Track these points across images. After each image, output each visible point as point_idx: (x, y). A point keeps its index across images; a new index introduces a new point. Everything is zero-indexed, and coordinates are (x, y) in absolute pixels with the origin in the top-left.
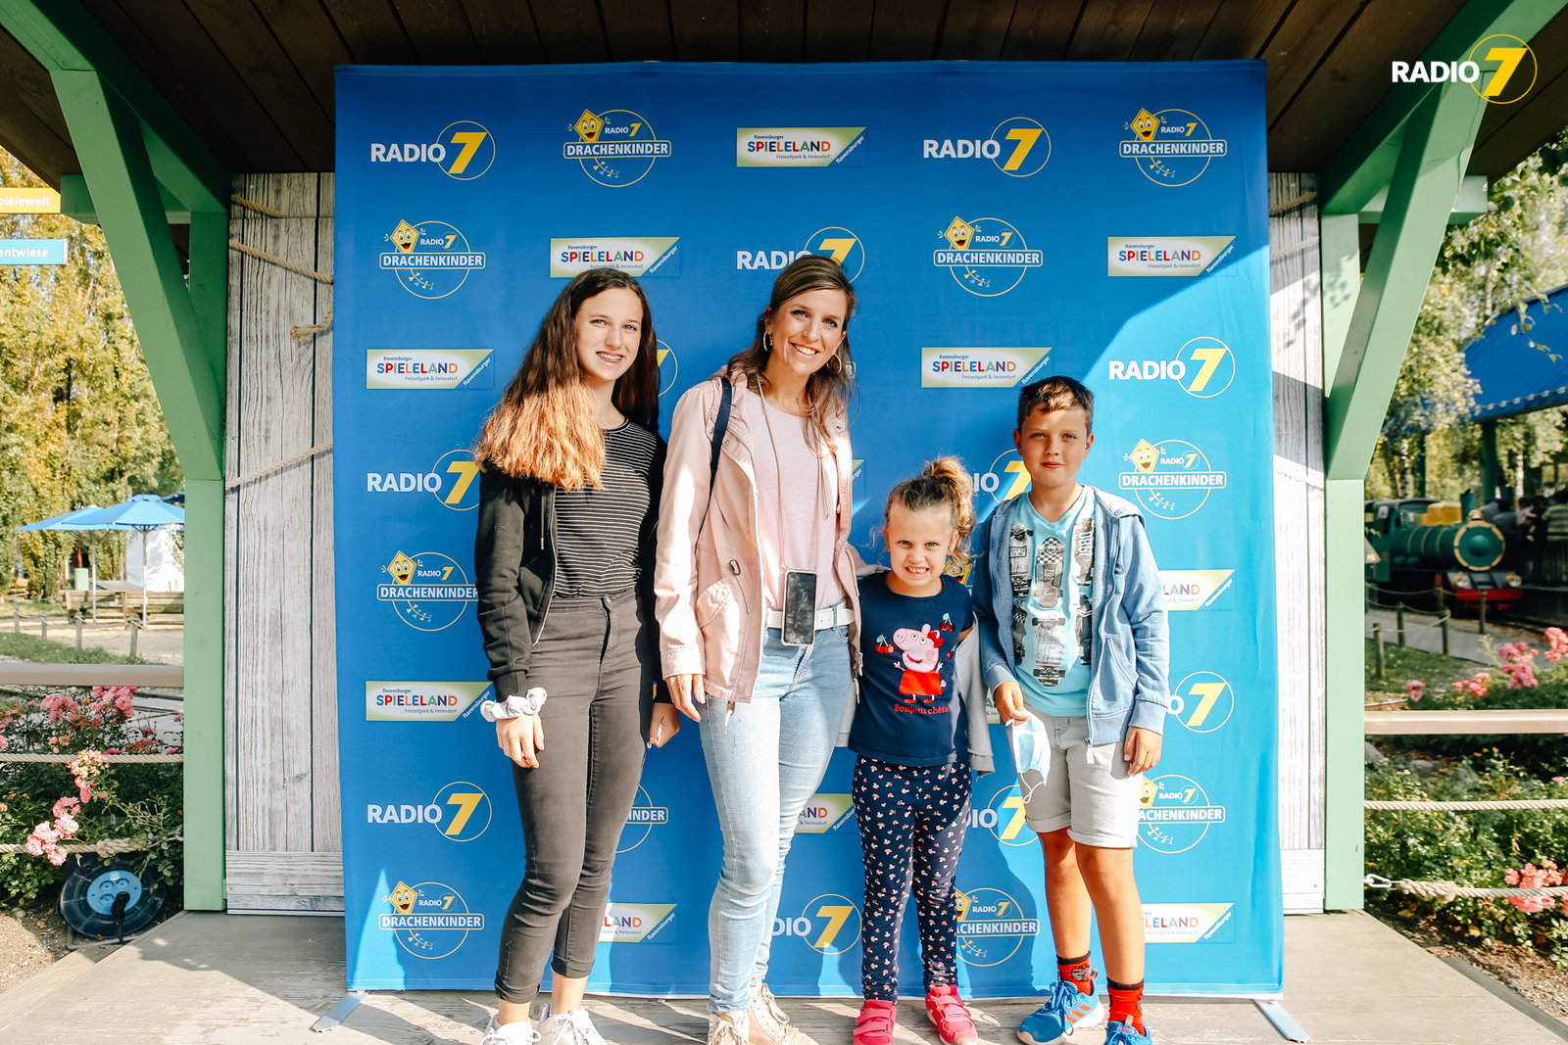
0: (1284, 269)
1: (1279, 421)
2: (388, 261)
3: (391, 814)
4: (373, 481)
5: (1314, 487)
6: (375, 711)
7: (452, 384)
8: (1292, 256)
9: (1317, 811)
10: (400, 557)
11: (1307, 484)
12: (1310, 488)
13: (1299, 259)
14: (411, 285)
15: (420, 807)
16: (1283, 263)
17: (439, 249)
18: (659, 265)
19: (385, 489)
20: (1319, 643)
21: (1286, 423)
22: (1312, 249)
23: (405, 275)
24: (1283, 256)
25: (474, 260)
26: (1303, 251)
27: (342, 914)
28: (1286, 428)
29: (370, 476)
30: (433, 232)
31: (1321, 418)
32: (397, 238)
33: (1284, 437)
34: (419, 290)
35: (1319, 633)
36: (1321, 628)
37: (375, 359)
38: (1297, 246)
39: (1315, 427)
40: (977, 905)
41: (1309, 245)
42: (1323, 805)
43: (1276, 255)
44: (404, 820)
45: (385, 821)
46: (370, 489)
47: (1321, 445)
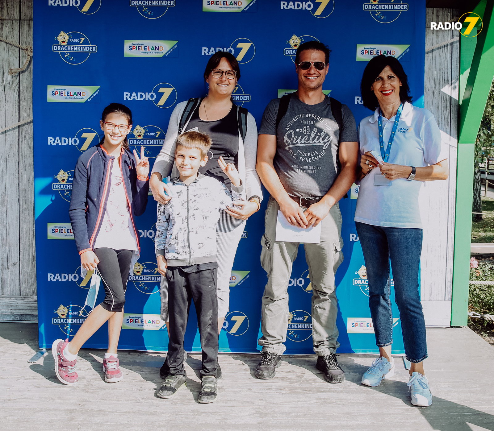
0: (444, 52)
1: (439, 118)
2: (56, 48)
3: (58, 277)
4: (50, 141)
5: (453, 146)
6: (51, 235)
7: (83, 101)
8: (447, 45)
9: (449, 286)
10: (62, 172)
11: (450, 145)
12: (451, 147)
13: (450, 47)
14: (65, 58)
15: (70, 275)
16: (443, 48)
17: (78, 43)
18: (169, 52)
19: (55, 144)
20: (452, 213)
21: (442, 119)
22: (456, 42)
23: (63, 54)
24: (443, 45)
25: (92, 49)
26: (452, 43)
27: (37, 322)
28: (441, 120)
29: (49, 138)
30: (75, 36)
31: (457, 116)
32: (60, 38)
33: (440, 124)
34: (69, 61)
35: (453, 209)
36: (454, 207)
37: (51, 89)
38: (450, 41)
39: (454, 121)
40: (296, 317)
41: (455, 41)
42: (452, 282)
43: (440, 45)
44: (63, 280)
45: (55, 280)
46: (49, 144)
47: (456, 128)
